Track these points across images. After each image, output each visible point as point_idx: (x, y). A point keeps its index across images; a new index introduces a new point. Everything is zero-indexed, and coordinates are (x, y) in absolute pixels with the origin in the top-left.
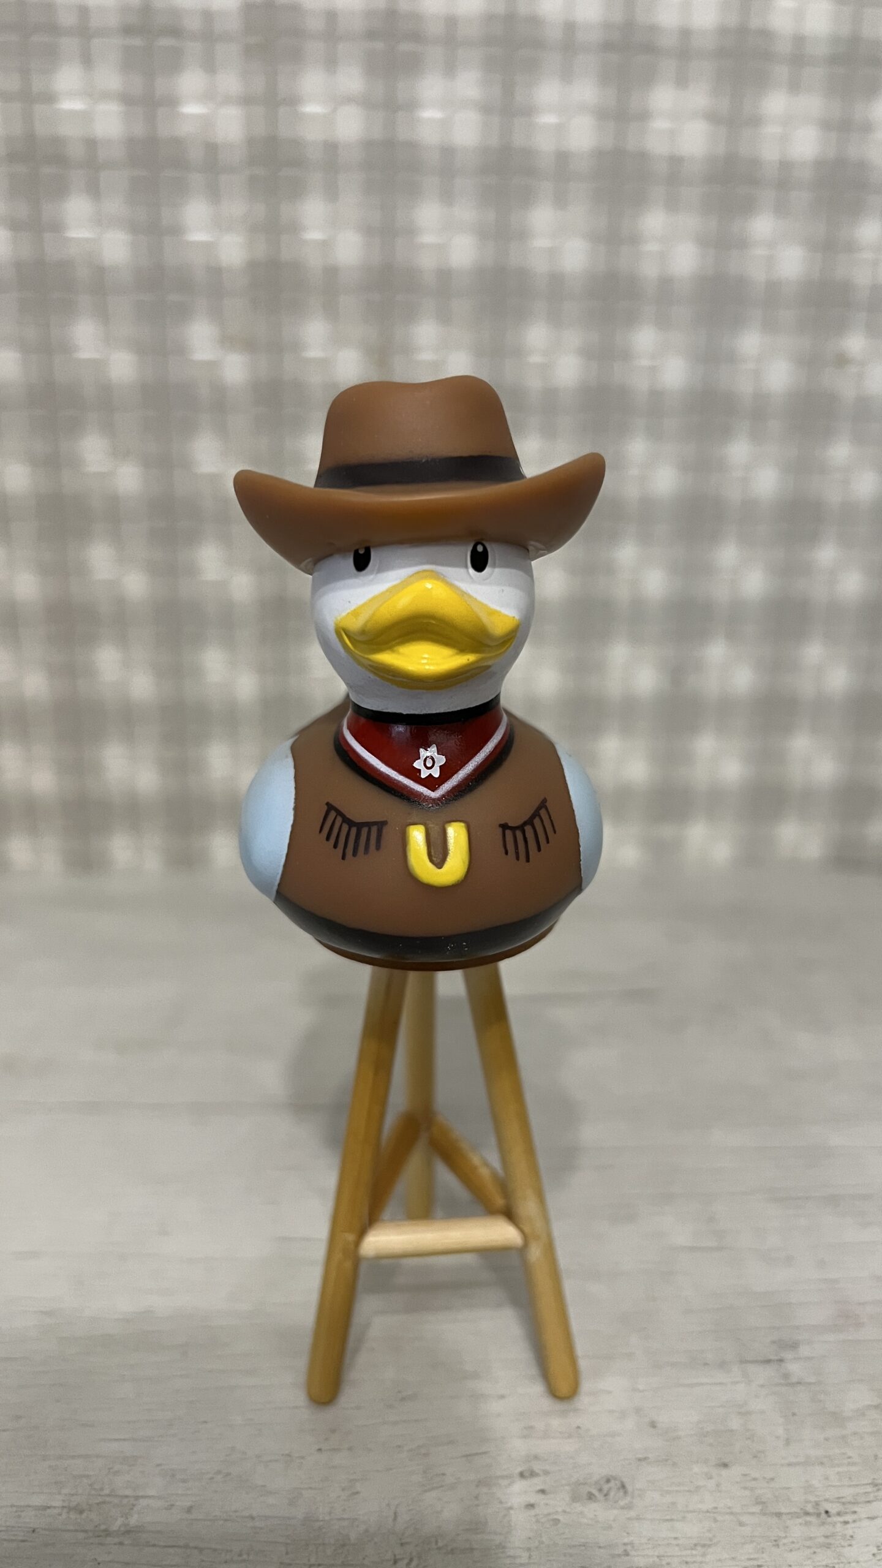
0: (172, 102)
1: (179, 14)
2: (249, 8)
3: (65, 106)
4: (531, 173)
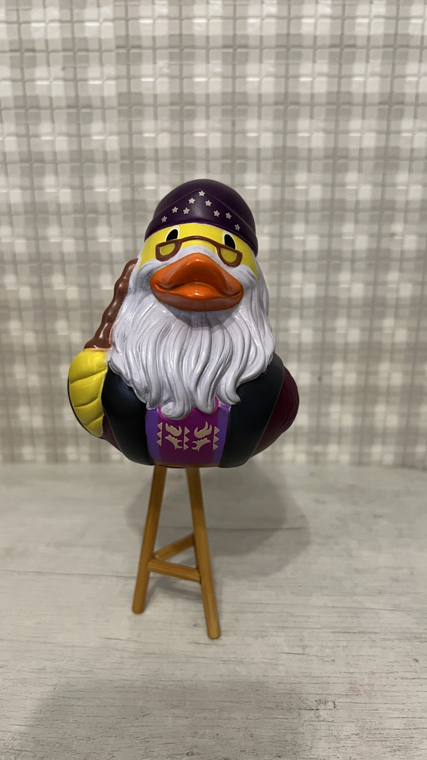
0: (88, 135)
1: (89, 98)
2: (120, 95)
3: (44, 138)
4: (245, 158)
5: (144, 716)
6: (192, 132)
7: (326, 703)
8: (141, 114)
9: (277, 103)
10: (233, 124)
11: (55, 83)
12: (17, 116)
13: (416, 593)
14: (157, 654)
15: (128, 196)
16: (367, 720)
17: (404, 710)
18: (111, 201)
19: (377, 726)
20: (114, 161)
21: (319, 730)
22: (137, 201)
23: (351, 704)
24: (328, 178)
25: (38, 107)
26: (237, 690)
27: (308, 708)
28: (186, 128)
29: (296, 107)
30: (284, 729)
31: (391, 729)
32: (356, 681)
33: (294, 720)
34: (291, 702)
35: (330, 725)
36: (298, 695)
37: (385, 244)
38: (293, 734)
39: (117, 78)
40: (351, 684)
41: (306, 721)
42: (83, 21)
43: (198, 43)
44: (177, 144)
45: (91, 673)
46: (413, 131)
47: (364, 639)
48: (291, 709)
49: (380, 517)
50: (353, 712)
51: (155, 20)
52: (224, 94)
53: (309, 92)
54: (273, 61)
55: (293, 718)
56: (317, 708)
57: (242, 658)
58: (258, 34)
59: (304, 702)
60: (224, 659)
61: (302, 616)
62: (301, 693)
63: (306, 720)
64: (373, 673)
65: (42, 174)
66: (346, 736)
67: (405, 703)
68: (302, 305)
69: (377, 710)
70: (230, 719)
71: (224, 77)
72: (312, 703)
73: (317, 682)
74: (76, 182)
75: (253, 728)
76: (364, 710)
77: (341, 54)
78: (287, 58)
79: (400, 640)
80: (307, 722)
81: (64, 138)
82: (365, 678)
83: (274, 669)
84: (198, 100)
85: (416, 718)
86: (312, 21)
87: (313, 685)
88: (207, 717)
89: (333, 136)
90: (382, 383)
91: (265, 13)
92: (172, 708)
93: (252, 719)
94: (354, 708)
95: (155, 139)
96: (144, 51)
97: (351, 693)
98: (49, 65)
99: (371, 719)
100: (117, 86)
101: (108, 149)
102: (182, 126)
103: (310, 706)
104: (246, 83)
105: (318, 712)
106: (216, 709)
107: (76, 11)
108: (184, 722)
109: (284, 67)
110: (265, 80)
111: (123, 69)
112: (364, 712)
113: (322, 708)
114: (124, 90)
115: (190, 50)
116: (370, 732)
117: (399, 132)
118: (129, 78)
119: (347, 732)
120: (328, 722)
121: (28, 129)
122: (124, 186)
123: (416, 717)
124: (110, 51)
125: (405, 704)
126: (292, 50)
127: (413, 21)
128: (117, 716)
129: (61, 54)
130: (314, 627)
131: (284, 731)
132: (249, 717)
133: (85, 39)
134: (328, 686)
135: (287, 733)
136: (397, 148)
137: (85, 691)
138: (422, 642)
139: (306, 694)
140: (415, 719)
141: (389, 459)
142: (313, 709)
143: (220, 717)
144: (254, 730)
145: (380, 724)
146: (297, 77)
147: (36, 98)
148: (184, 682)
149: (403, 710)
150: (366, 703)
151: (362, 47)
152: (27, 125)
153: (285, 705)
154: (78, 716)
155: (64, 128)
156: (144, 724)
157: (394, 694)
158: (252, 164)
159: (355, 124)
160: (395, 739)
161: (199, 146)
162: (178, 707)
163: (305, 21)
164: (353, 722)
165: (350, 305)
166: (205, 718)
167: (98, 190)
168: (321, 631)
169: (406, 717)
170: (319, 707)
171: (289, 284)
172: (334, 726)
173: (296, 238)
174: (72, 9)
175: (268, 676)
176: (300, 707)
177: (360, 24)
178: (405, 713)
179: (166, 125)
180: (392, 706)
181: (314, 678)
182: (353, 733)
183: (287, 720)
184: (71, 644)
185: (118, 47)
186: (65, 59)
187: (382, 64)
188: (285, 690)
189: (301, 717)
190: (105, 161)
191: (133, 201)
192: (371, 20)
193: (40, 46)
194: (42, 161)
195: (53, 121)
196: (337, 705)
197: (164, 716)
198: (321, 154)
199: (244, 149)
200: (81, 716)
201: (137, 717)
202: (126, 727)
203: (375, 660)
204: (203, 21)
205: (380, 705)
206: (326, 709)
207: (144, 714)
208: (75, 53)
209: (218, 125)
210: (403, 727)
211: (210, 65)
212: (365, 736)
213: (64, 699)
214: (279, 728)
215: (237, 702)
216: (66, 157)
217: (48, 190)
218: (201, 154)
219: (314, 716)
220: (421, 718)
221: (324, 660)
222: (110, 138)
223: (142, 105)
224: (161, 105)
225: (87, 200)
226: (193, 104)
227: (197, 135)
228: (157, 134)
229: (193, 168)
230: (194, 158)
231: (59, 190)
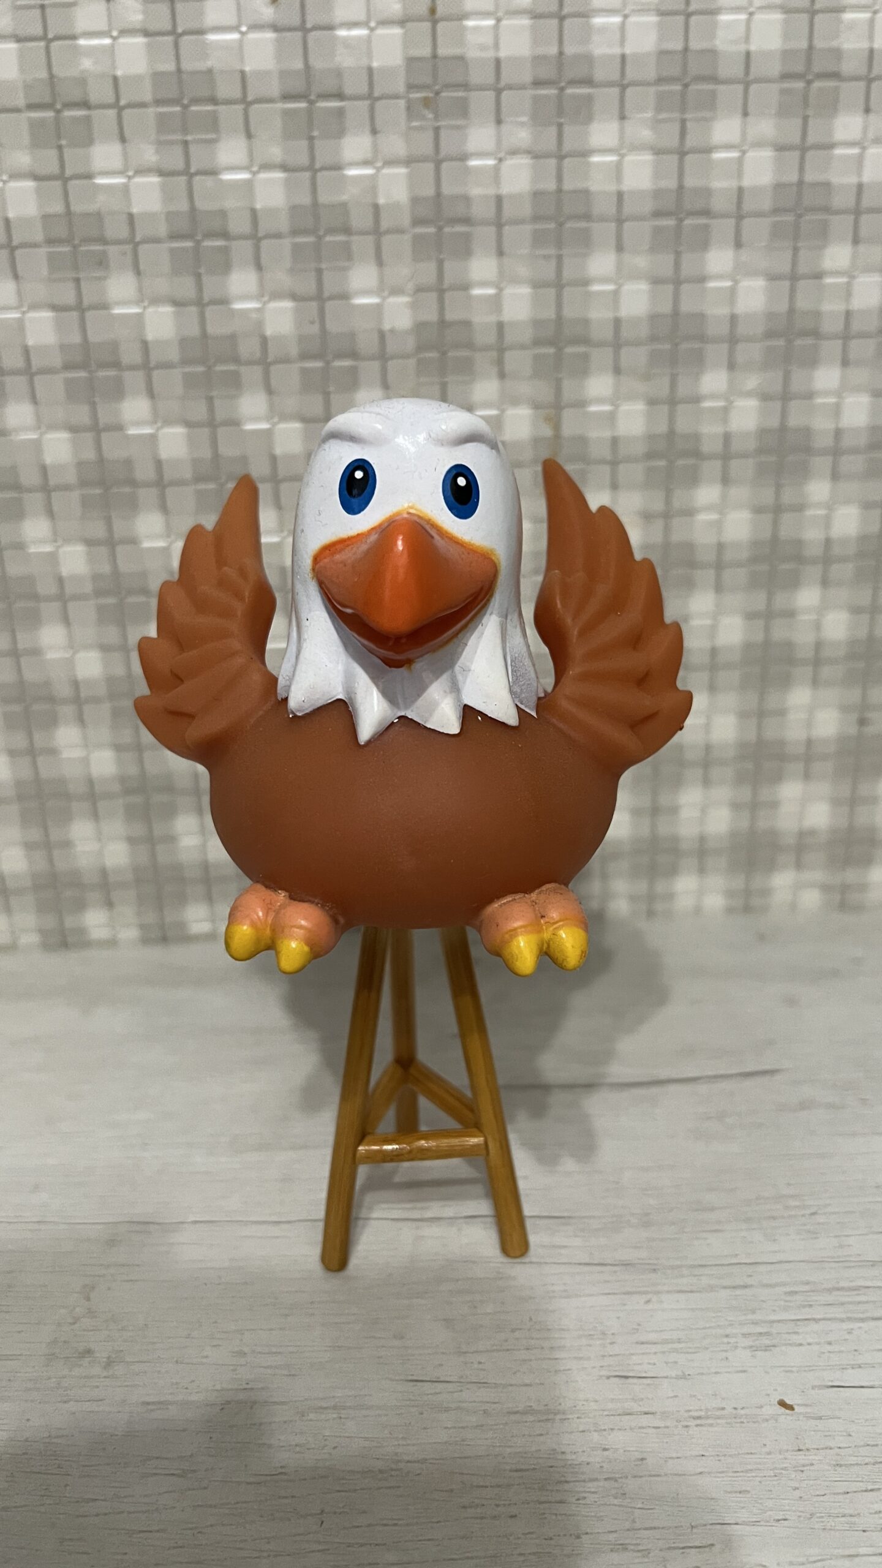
0: (336, 167)
1: (339, 73)
2: (411, 62)
3: (227, 177)
4: (706, 213)
6: (583, 153)
8: (462, 109)
9: (787, 76)
10: (683, 130)
11: (253, 36)
12: (163, 123)
15: (430, 314)
18: (387, 326)
20: (400, 231)
22: (453, 324)
25: (214, 100)
28: (568, 144)
29: (831, 84)
39: (405, 20)
44: (549, 184)
52: (662, 55)
53: (863, 45)
65: (224, 266)
68: (828, 556)
71: (663, 12)
74: (307, 284)
81: (278, 175)
84: (599, 75)
95: (495, 173)
100: (407, 42)
101: (381, 201)
102: (560, 138)
104: (713, 27)
110: (760, 17)
114: (423, 49)
118: (433, 18)
121: (187, 155)
122: (419, 290)
146: (837, 10)
147: (209, 74)
152: (186, 143)
155: (276, 153)
158: (724, 227)
161: (599, 184)
167: (359, 301)
171: (800, 508)
173: (820, 400)
179: (522, 135)
190: (377, 232)
191: (443, 324)
194: (224, 234)
195: (249, 135)
199: (707, 193)
209: (646, 134)
216: (283, 223)
217: (238, 305)
218: (604, 207)
222: (386, 171)
223: (466, 86)
224: (510, 87)
225: (332, 326)
226: (588, 82)
227: (596, 159)
228: (500, 160)
229: (585, 241)
230: (587, 217)
231: (265, 303)
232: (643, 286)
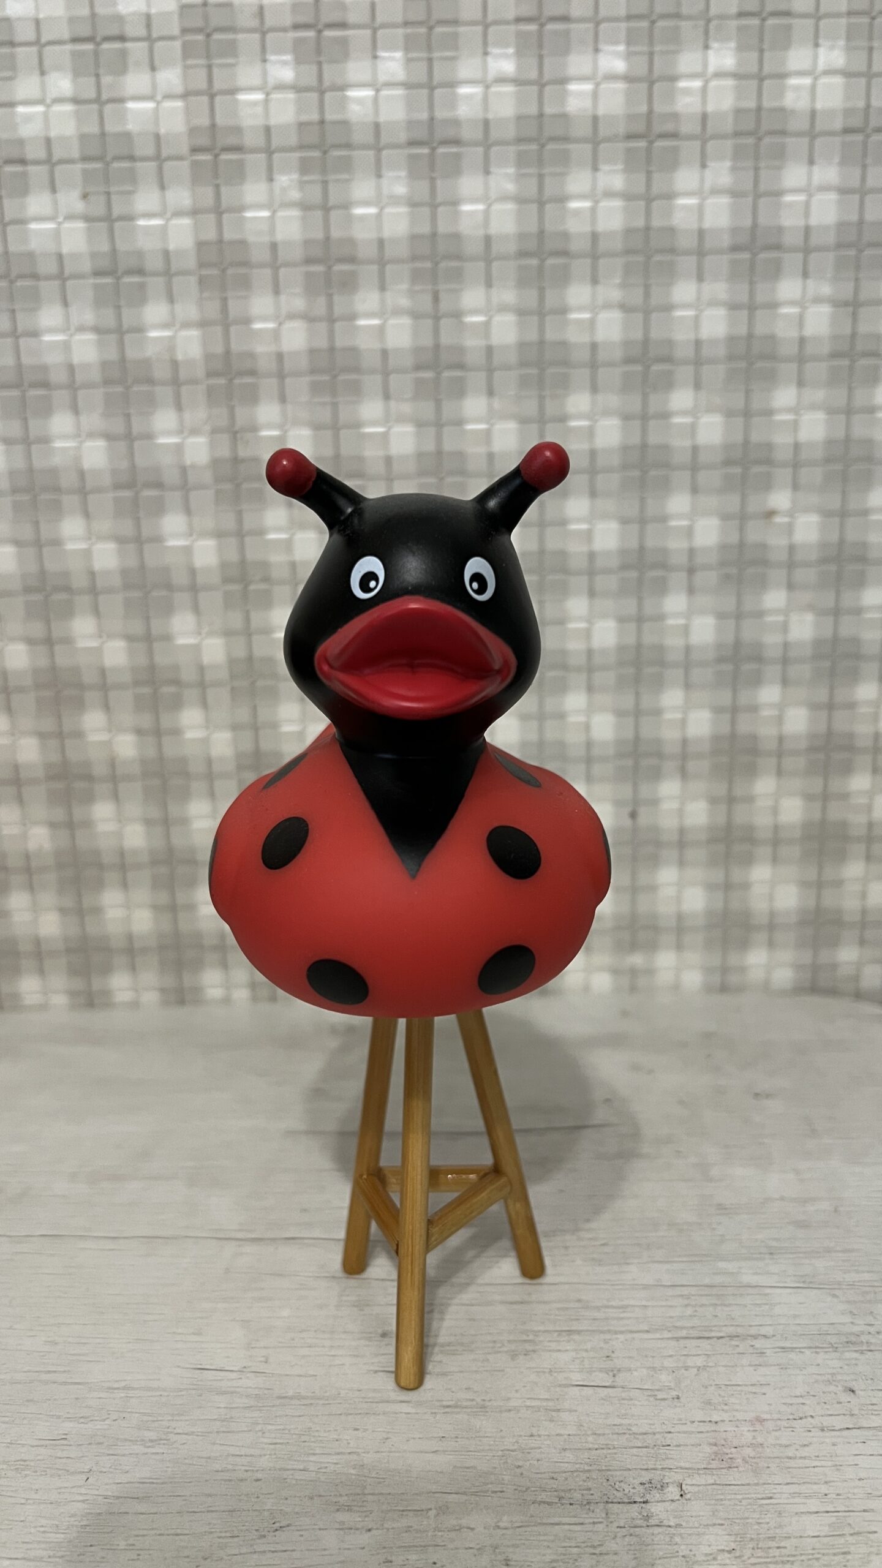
0: (140, 330)
1: (140, 254)
2: (200, 245)
3: (47, 338)
4: (461, 366)
5: (277, 1530)
6: (353, 317)
7: (663, 1487)
8: (245, 283)
9: (522, 254)
10: (436, 299)
11: (67, 225)
13: (845, 1251)
14: (304, 1398)
15: (225, 452)
16: (750, 1521)
17: (829, 1496)
18: (187, 462)
19: (772, 1532)
20: (194, 382)
21: (649, 1545)
22: (243, 461)
23: (715, 1486)
24: (634, 403)
25: (35, 276)
26: (474, 1467)
27: (626, 1501)
28: (338, 311)
29: (562, 261)
30: (576, 1547)
31: (801, 1537)
32: (725, 1440)
33: (599, 1525)
34: (590, 1489)
35: (674, 1534)
36: (604, 1473)
37: (754, 534)
38: (594, 1556)
39: (194, 212)
40: (716, 1445)
41: (621, 1527)
42: (122, 100)
43: (358, 137)
44: (322, 343)
45: (164, 1444)
46: (801, 304)
47: (740, 1350)
48: (588, 1503)
49: (768, 1096)
50: (721, 1505)
51: (268, 94)
52: (414, 238)
53: (587, 229)
54: (511, 170)
55: (594, 1523)
56: (645, 1500)
57: (484, 1400)
58: (480, 115)
59: (617, 1486)
60: (445, 1403)
61: (607, 1307)
62: (611, 1468)
63: (622, 1525)
64: (760, 1420)
65: (46, 410)
66: (706, 1555)
67: (830, 1482)
68: (591, 664)
69: (771, 1498)
70: (459, 1529)
71: (413, 204)
72: (634, 1488)
73: (645, 1444)
74: (118, 426)
75: (508, 1546)
76: (743, 1499)
77: (649, 150)
78: (540, 162)
79: (816, 1349)
80: (623, 1530)
81: (91, 337)
82: (743, 1431)
83: (551, 1421)
84: (363, 252)
85: (853, 1511)
86: (588, 87)
87: (635, 1450)
88: (411, 1527)
89: (640, 317)
90: (762, 820)
91: (491, 75)
92: (338, 1510)
93: (506, 1529)
94: (722, 1497)
95: (276, 334)
96: (249, 157)
97: (714, 1464)
98: (54, 190)
99: (758, 1519)
100: (196, 228)
101: (180, 357)
102: (330, 306)
103: (631, 1494)
104: (456, 215)
105: (648, 1506)
106: (430, 1509)
107: (106, 80)
108: (364, 1539)
109: (534, 181)
110: (497, 207)
111: (207, 195)
112: (744, 1502)
113: (656, 1499)
114: (211, 235)
115: (343, 153)
116: (758, 1544)
117: (773, 305)
118: (218, 211)
119: (709, 1546)
120: (669, 1529)
121: (14, 320)
122: (214, 431)
123: (854, 1509)
124: (180, 158)
125: (831, 1484)
126: (550, 146)
127: (793, 81)
128: (221, 1532)
129: (79, 166)
130: (634, 1329)
131: (575, 1550)
132: (501, 1524)
133: (127, 136)
134: (667, 1452)
135: (582, 1554)
136: (772, 338)
137: (153, 1483)
138: (862, 1352)
139: (621, 1470)
140: (852, 1514)
141: (784, 976)
142: (635, 1502)
143: (440, 1526)
144: (511, 1550)
145: (778, 1528)
146: (562, 199)
147: (31, 255)
148: (364, 1455)
149: (826, 1495)
150: (748, 1484)
151: (690, 137)
152: (13, 311)
153: (577, 1496)
154: (137, 1536)
155: (88, 317)
156: (279, 1547)
157: (807, 1462)
158: (477, 379)
159: (684, 291)
160: (810, 1557)
161: (366, 344)
162: (349, 1509)
163: (573, 87)
164: (722, 1525)
165: (688, 660)
166: (408, 1529)
167: (162, 440)
168: (650, 1336)
169: (833, 1510)
170: (648, 1497)
171: (561, 619)
172: (681, 1535)
173: (573, 527)
174: (97, 76)
175: (539, 1436)
176: (609, 1498)
177: (687, 91)
178: (832, 1503)
179: (299, 303)
180: (803, 1489)
181: (637, 1436)
182: (723, 1548)
183: (582, 1526)
184: (123, 1384)
185: (195, 150)
186: (87, 175)
187: (734, 169)
188: (576, 1464)
189: (610, 1520)
190: (176, 382)
191: (236, 460)
192: (707, 82)
193: (35, 152)
194: (45, 385)
195: (65, 303)
196: (686, 1492)
197: (320, 1529)
198: (618, 354)
199: (461, 350)
200: (143, 1536)
201: (263, 1533)
202: (241, 1554)
203: (764, 1394)
204: (368, 93)
205: (777, 1486)
206: (664, 1501)
207: (277, 1525)
208: (107, 164)
209: (404, 302)
210: (826, 1530)
211: (385, 182)
212: (747, 1553)
213: (106, 1500)
214: (566, 1544)
215: (475, 1494)
216: (96, 376)
217: (58, 444)
218: (372, 361)
219: (640, 1517)
220: (864, 1511)
221: (659, 1397)
222: (184, 333)
223: (246, 264)
224: (287, 265)
225: (140, 461)
226: (352, 260)
227: (362, 322)
228: (280, 324)
229: (356, 390)
230: (357, 370)
231: (81, 442)
232: (409, 429)
